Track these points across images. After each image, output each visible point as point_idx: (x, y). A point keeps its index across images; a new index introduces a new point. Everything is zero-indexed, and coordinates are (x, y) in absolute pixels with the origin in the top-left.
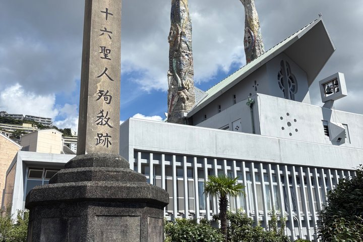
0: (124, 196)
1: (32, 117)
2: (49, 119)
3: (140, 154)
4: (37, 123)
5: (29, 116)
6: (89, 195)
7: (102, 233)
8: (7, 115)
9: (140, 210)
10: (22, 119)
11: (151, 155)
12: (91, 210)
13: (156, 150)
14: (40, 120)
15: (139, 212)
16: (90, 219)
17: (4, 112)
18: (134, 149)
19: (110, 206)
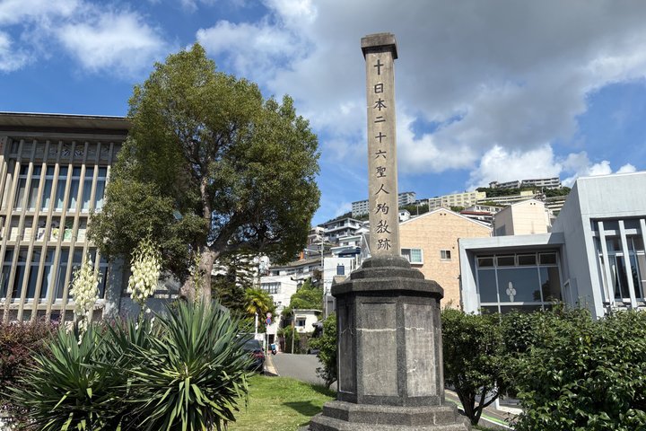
0: (380, 288)
1: (531, 181)
2: (555, 179)
3: (601, 224)
4: (539, 188)
5: (527, 181)
6: (354, 289)
7: (367, 315)
8: (498, 186)
9: (395, 298)
10: (519, 187)
11: (621, 223)
12: (358, 299)
13: (629, 214)
14: (543, 182)
15: (394, 300)
16: (358, 306)
17: (495, 183)
18: (591, 219)
19: (371, 296)
